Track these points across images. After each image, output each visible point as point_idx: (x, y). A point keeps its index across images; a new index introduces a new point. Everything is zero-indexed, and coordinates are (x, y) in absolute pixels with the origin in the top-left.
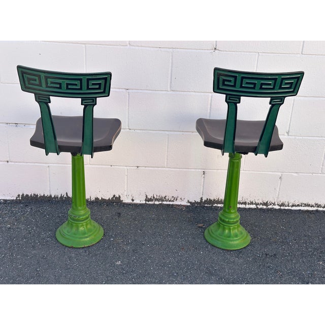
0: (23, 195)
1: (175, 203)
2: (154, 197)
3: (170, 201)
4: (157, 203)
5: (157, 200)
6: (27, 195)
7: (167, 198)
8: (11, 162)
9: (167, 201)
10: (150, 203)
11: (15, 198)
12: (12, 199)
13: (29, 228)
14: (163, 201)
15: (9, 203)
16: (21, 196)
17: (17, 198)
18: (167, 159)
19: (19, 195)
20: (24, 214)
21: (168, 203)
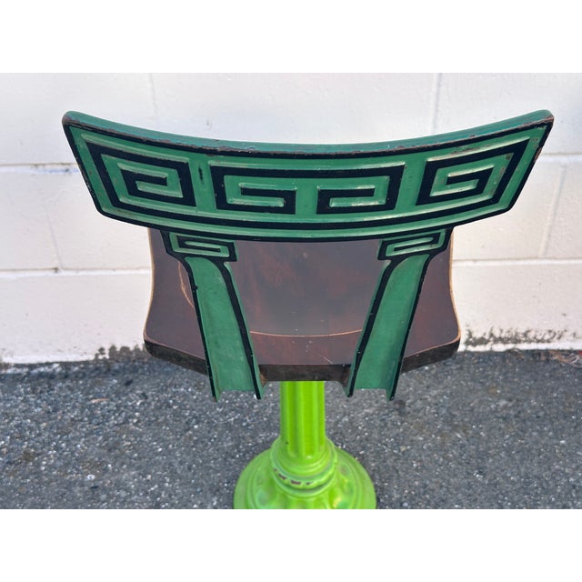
0: (113, 349)
1: (555, 345)
2: (492, 335)
3: (538, 341)
4: (500, 348)
5: (501, 340)
6: (125, 349)
7: (531, 335)
8: (66, 269)
9: (530, 341)
10: (480, 348)
11: (92, 358)
12: (84, 358)
13: (150, 483)
14: (517, 341)
15: (77, 376)
16: (107, 351)
17: (97, 355)
18: (549, 236)
19: (102, 350)
20: (126, 421)
21: (533, 346)
